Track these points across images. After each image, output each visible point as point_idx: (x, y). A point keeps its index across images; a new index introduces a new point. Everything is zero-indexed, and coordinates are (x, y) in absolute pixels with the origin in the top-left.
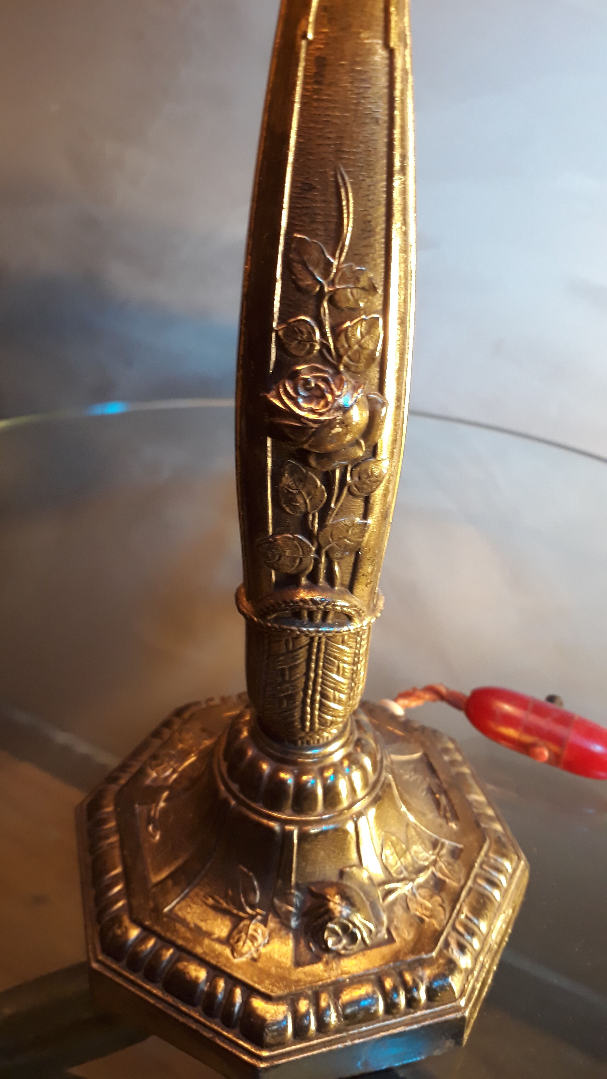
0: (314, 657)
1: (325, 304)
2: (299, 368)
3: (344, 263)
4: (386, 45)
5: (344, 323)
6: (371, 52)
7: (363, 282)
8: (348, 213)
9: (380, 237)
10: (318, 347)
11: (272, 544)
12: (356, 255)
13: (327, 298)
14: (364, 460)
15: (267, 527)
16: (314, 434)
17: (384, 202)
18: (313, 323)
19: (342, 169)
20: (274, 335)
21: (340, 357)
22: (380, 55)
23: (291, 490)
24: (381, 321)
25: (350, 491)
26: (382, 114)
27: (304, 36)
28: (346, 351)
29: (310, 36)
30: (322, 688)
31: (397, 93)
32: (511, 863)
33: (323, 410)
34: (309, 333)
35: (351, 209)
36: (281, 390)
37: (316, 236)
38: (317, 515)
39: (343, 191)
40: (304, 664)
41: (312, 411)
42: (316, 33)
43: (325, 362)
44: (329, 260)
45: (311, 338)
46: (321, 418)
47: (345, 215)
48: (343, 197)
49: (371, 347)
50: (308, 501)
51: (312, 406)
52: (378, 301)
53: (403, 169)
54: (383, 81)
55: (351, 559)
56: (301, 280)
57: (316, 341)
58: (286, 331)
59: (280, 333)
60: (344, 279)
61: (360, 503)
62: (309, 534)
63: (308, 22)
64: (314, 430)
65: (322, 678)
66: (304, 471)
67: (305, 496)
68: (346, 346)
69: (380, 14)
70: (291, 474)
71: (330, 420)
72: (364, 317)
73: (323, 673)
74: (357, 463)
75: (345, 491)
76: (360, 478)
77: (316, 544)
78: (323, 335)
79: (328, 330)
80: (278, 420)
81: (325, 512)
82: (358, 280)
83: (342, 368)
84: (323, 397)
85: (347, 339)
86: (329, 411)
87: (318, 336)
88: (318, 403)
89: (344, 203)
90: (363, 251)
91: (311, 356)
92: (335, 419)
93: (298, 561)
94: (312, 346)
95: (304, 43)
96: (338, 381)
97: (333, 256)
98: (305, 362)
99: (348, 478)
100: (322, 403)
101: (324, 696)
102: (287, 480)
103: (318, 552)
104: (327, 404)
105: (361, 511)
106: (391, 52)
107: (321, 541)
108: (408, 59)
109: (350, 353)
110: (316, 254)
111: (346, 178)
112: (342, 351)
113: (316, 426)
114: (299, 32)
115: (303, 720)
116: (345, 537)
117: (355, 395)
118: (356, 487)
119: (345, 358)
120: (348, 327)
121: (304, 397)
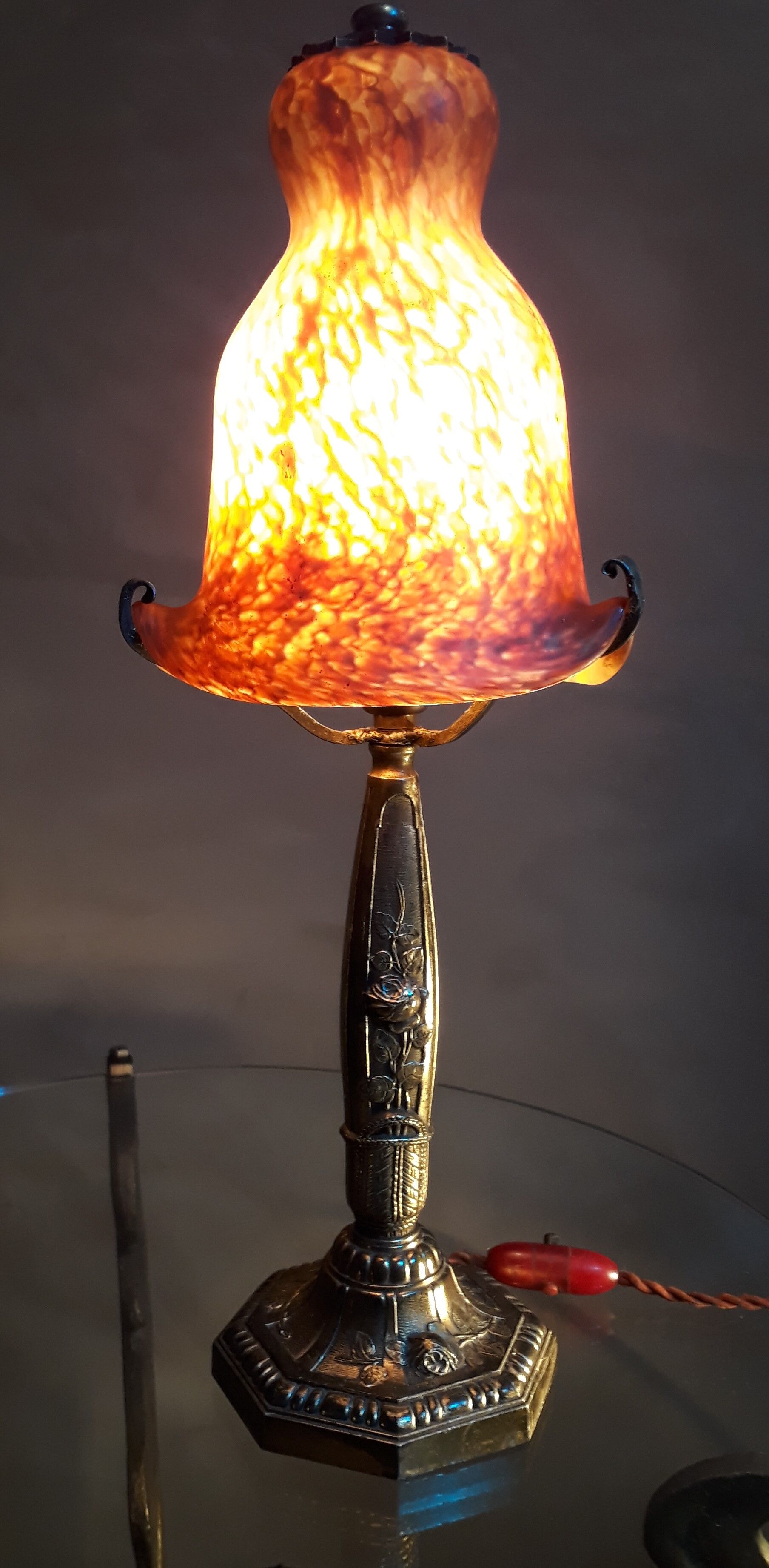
0: (397, 1162)
1: (394, 943)
2: (382, 977)
3: (402, 923)
4: (414, 827)
5: (403, 952)
6: (408, 830)
7: (412, 932)
8: (403, 901)
9: (418, 910)
10: (391, 965)
11: (370, 1084)
12: (407, 919)
13: (395, 940)
14: (420, 1025)
15: (366, 1072)
16: (394, 1011)
17: (418, 894)
18: (389, 954)
19: (398, 881)
20: (368, 963)
21: (403, 970)
22: (412, 831)
23: (380, 1047)
24: (422, 951)
25: (413, 1045)
26: (415, 856)
27: (378, 826)
28: (406, 967)
29: (380, 826)
30: (404, 1186)
31: (421, 846)
32: (543, 1331)
33: (398, 997)
34: (387, 959)
35: (404, 898)
36: (374, 989)
37: (388, 912)
38: (395, 1062)
39: (399, 891)
40: (391, 1168)
41: (392, 998)
42: (382, 825)
43: (396, 973)
44: (395, 923)
45: (389, 962)
46: (398, 1002)
47: (401, 902)
48: (400, 893)
49: (419, 964)
50: (390, 1053)
51: (392, 996)
52: (419, 939)
53: (426, 879)
54: (414, 842)
55: (415, 1091)
56: (381, 933)
57: (391, 963)
58: (374, 959)
59: (372, 960)
60: (403, 931)
61: (418, 1052)
62: (392, 1075)
63: (379, 821)
64: (394, 1008)
65: (403, 1178)
66: (387, 1035)
67: (389, 1050)
68: (406, 963)
69: (411, 816)
70: (380, 1038)
71: (402, 1002)
72: (414, 949)
73: (404, 1175)
74: (416, 1028)
75: (410, 1046)
76: (418, 1036)
77: (396, 1080)
78: (394, 959)
79: (396, 956)
80: (374, 1005)
81: (400, 1058)
82: (409, 931)
83: (404, 975)
84: (397, 991)
85: (406, 959)
86: (401, 997)
87: (391, 959)
88: (394, 995)
89: (400, 896)
90: (411, 917)
91: (388, 970)
92: (405, 1001)
93: (385, 1093)
94: (389, 965)
95: (378, 829)
96: (403, 982)
97: (397, 920)
98: (386, 974)
99: (412, 1037)
100: (397, 994)
101: (404, 1191)
102: (378, 1040)
103: (397, 1086)
104: (399, 994)
105: (419, 1057)
106: (417, 830)
107: (399, 1077)
108: (424, 831)
109: (408, 967)
110: (388, 920)
111: (401, 885)
112: (404, 966)
113: (394, 1006)
114: (376, 825)
115: (393, 1211)
116: (412, 1074)
117: (414, 988)
118: (416, 1041)
119: (406, 970)
120: (406, 955)
121: (386, 992)
